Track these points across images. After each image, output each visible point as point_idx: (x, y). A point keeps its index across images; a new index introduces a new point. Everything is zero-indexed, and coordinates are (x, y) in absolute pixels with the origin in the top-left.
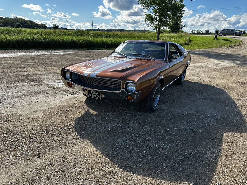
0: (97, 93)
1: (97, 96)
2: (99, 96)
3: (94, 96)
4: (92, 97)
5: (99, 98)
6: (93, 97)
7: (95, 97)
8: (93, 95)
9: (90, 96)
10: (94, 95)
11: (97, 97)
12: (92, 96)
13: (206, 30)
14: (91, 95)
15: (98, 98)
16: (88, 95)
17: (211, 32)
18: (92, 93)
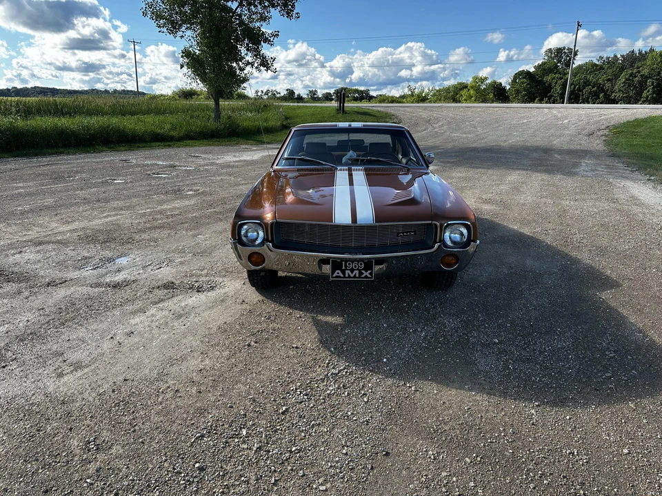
0: (361, 264)
1: (363, 272)
2: (369, 272)
3: (352, 275)
4: (345, 277)
5: (369, 276)
6: (349, 277)
7: (355, 277)
8: (347, 272)
9: (340, 277)
10: (352, 270)
11: (363, 276)
12: (347, 276)
13: (287, 90)
14: (344, 274)
15: (366, 277)
16: (334, 276)
17: (299, 95)
18: (344, 268)
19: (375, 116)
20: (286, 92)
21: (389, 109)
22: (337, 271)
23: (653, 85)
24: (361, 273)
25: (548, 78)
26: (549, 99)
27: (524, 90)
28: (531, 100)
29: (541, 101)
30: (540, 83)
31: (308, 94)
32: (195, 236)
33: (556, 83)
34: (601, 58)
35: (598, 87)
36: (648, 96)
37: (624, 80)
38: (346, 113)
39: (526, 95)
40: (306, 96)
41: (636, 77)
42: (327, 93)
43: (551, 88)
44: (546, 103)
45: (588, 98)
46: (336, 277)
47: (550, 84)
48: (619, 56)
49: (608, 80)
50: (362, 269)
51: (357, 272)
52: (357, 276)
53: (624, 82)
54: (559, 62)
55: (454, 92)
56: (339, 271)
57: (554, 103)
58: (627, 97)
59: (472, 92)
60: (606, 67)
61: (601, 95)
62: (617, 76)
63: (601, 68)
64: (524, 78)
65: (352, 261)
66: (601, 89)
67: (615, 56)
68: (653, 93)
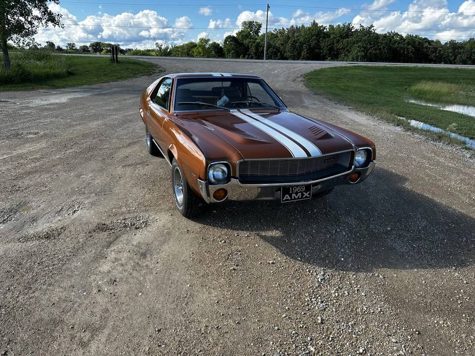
0: (303, 188)
1: (304, 193)
2: (308, 192)
3: (296, 197)
5: (308, 196)
6: (295, 199)
7: (298, 198)
8: (293, 195)
9: (288, 200)
10: (297, 193)
11: (304, 197)
12: (293, 198)
13: (47, 42)
14: (291, 197)
15: (306, 197)
16: (284, 199)
17: (59, 47)
18: (291, 192)
20: (46, 44)
21: (152, 60)
22: (286, 196)
23: (306, 48)
24: (303, 195)
25: (246, 42)
26: (249, 56)
27: (233, 50)
28: (238, 57)
29: (244, 57)
30: (241, 44)
31: (67, 46)
32: (79, 176)
33: (252, 45)
34: (276, 30)
35: (277, 49)
36: (304, 56)
37: (290, 45)
38: (120, 63)
39: (234, 53)
40: (65, 48)
41: (297, 43)
42: (84, 46)
43: (249, 49)
44: (247, 58)
45: (271, 56)
46: (286, 200)
47: (248, 46)
48: (285, 29)
49: (282, 44)
50: (304, 192)
51: (300, 194)
52: (300, 197)
54: (251, 31)
55: (188, 49)
56: (288, 195)
57: (251, 59)
58: (293, 56)
59: (200, 50)
60: (279, 35)
61: (279, 54)
62: (286, 42)
63: (277, 36)
64: (231, 41)
65: (297, 186)
66: (278, 50)
67: (283, 29)
68: (307, 53)
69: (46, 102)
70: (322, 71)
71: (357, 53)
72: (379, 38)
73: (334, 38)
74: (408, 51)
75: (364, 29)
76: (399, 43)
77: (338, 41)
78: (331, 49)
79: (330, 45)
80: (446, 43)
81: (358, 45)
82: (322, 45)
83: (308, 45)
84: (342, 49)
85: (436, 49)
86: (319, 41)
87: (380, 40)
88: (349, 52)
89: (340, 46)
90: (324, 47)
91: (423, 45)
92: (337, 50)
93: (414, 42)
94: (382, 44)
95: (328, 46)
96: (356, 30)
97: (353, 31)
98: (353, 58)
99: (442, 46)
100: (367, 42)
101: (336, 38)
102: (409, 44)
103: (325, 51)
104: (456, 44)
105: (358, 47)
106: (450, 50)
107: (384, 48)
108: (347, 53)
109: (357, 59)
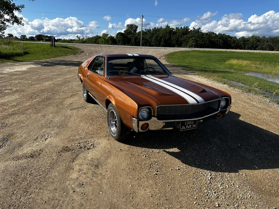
0: (192, 122)
1: (193, 125)
2: (195, 125)
3: (189, 128)
4: (186, 129)
5: (195, 127)
7: (190, 128)
9: (184, 129)
10: (189, 125)
11: (193, 127)
12: (187, 128)
13: (9, 34)
14: (186, 128)
16: (182, 129)
17: (16, 37)
18: (186, 125)
19: (71, 49)
20: (8, 36)
21: (75, 45)
22: (183, 127)
23: (163, 40)
24: (192, 126)
25: (129, 36)
26: (131, 44)
27: (122, 40)
28: (125, 44)
29: (128, 45)
30: (127, 37)
31: (21, 37)
33: (132, 38)
34: (146, 29)
35: (147, 40)
36: (162, 44)
38: (56, 47)
39: (122, 42)
40: (20, 38)
41: (158, 37)
42: (32, 37)
43: (131, 40)
45: (144, 44)
46: (183, 129)
47: (130, 38)
48: (151, 29)
49: (150, 38)
50: (193, 124)
51: (191, 126)
52: (191, 127)
53: (155, 39)
54: (132, 30)
55: (95, 39)
56: (184, 127)
57: (132, 46)
58: (156, 44)
59: (103, 40)
60: (148, 33)
61: (148, 43)
62: (152, 37)
63: (147, 33)
64: (120, 35)
65: (189, 121)
66: (148, 41)
67: (150, 29)
68: (164, 43)
69: (13, 70)
70: (175, 53)
71: (192, 43)
72: (204, 35)
73: (179, 35)
74: (220, 43)
75: (195, 30)
76: (215, 38)
77: (181, 37)
78: (177, 41)
79: (177, 38)
80: (240, 38)
81: (192, 39)
82: (172, 38)
83: (164, 38)
84: (183, 41)
85: (235, 41)
86: (170, 37)
87: (204, 36)
88: (187, 43)
89: (182, 39)
90: (173, 40)
91: (227, 39)
92: (181, 41)
93: (223, 37)
94: (205, 38)
95: (176, 39)
96: (191, 31)
97: (189, 31)
98: (189, 46)
99: (237, 40)
100: (197, 37)
101: (180, 34)
102: (220, 38)
103: (174, 42)
104: (245, 39)
105: (192, 40)
106: (242, 42)
107: (207, 40)
108: (186, 43)
109: (192, 47)
